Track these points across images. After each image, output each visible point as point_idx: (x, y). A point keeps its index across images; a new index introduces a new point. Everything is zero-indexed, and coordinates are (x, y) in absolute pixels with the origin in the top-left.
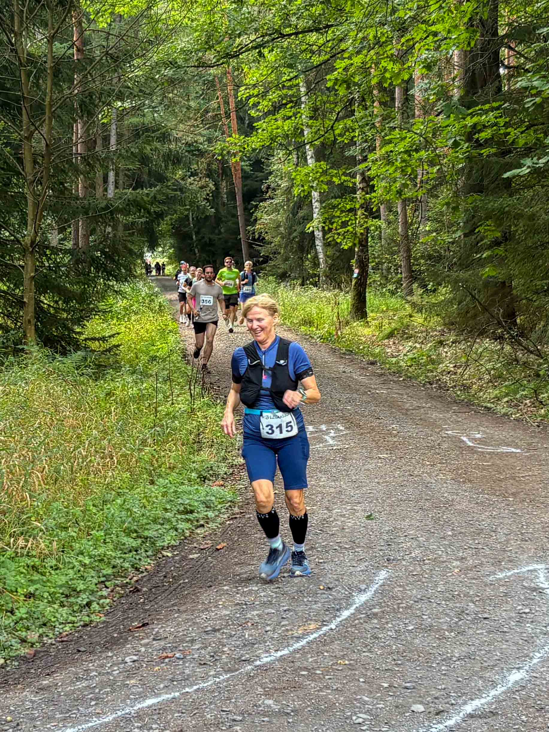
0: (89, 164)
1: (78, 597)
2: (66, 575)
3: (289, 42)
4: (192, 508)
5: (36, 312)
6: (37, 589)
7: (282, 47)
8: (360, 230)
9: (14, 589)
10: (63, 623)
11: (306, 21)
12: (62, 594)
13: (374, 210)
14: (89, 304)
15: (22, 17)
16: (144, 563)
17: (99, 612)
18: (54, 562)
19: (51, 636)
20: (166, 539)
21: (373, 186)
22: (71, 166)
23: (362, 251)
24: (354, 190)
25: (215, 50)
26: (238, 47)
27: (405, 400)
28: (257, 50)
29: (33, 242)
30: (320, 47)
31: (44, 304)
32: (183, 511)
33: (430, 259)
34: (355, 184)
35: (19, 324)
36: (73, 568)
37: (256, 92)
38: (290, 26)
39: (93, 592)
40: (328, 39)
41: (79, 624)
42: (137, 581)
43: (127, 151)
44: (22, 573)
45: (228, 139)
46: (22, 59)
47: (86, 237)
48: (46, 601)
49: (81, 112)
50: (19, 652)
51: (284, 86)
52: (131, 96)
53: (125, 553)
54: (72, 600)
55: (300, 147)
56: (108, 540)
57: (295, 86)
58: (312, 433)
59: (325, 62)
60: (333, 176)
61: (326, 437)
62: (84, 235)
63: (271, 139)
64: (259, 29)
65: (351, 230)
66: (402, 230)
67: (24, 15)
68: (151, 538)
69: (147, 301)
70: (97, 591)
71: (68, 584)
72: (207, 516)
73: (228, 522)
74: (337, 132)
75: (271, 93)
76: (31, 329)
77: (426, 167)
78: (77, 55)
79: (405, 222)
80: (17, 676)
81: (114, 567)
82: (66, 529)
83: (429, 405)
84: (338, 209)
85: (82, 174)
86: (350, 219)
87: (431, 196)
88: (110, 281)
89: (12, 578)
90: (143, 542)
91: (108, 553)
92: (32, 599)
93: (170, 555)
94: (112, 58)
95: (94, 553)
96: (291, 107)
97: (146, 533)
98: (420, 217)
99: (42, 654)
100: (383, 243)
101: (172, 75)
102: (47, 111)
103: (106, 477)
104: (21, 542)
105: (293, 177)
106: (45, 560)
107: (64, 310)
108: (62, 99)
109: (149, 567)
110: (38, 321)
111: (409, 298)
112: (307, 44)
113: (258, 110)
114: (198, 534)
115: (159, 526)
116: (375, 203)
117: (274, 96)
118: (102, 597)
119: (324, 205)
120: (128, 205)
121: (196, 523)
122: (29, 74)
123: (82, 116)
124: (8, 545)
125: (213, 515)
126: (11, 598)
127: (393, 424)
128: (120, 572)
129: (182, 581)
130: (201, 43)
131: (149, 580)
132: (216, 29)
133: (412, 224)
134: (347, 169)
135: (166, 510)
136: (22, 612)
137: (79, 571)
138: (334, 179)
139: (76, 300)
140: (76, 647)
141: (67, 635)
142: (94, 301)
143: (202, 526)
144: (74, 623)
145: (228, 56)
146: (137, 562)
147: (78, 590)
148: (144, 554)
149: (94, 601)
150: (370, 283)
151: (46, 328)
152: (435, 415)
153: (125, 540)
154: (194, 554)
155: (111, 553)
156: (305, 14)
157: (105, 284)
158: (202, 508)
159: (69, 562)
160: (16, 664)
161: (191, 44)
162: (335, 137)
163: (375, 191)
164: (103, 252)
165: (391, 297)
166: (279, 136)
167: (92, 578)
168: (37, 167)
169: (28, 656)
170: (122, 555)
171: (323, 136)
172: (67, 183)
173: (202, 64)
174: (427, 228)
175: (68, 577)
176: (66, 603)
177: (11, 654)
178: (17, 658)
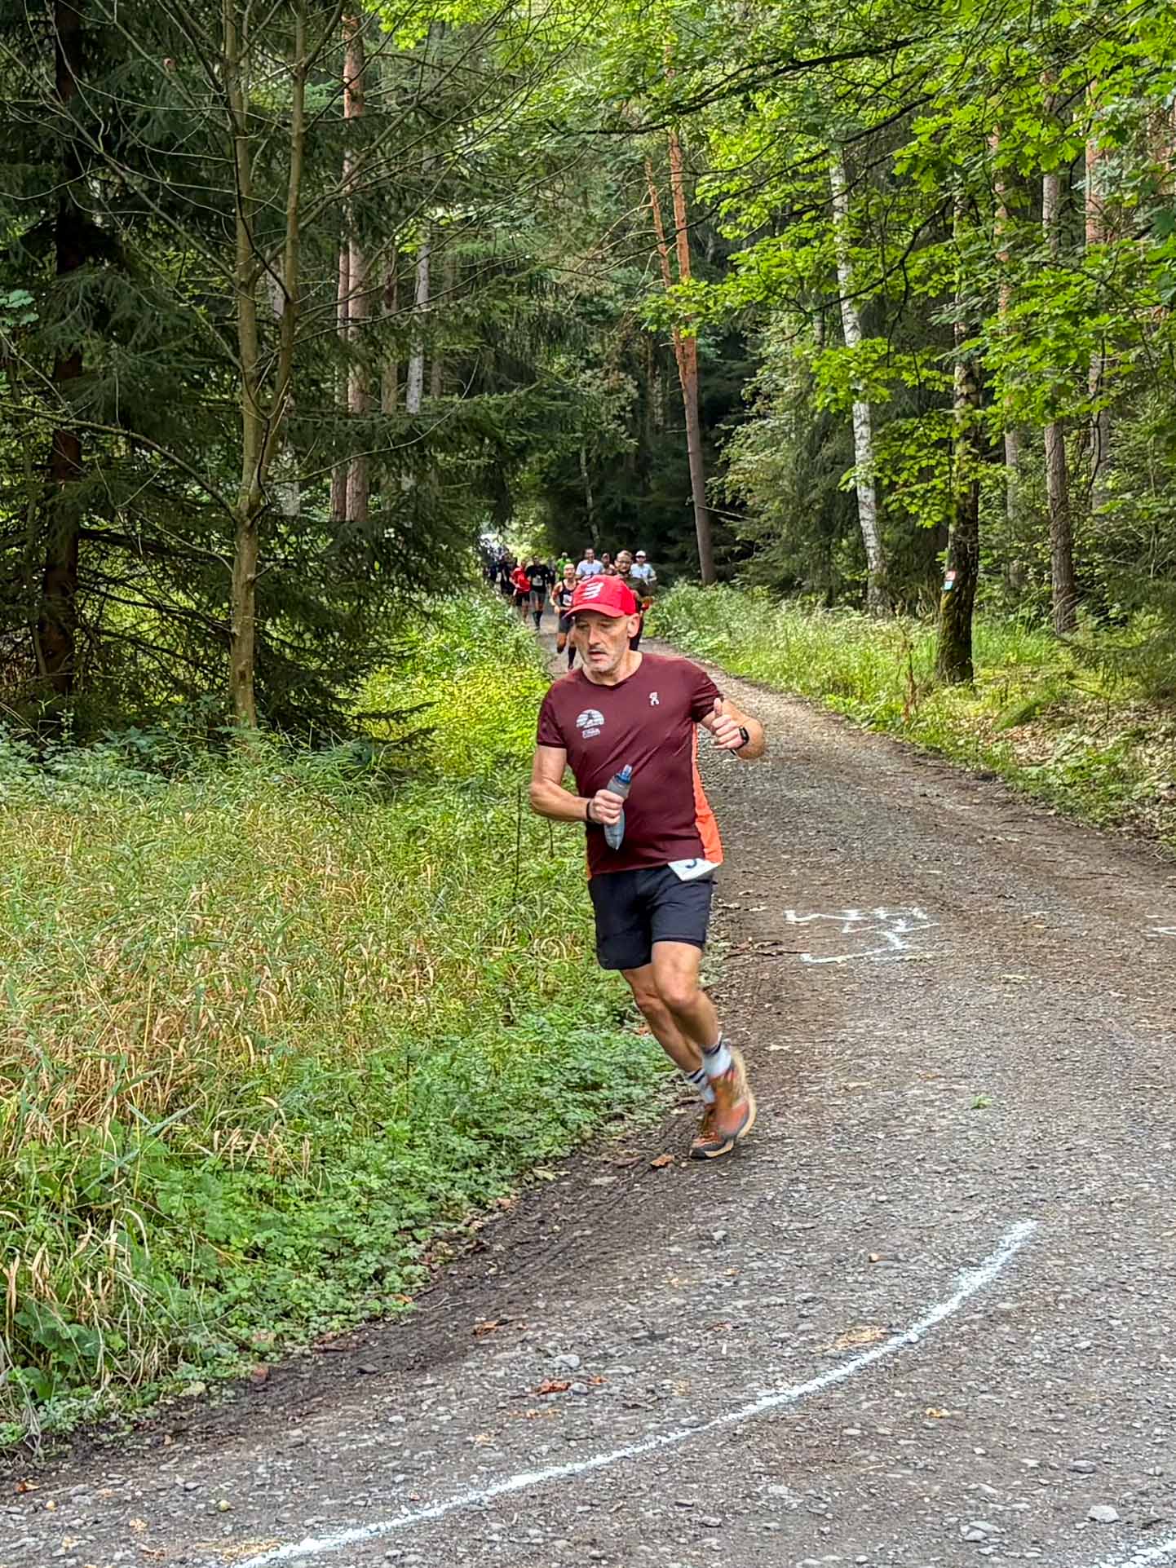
0: (373, 342)
1: (355, 1260)
2: (331, 1211)
3: (809, 79)
4: (598, 1079)
5: (257, 657)
6: (269, 1240)
7: (794, 90)
8: (959, 487)
9: (222, 1238)
10: (325, 1313)
11: (848, 32)
12: (324, 1251)
13: (993, 442)
14: (366, 642)
15: (238, 29)
16: (495, 1192)
17: (402, 1291)
18: (306, 1184)
19: (302, 1338)
20: (541, 1143)
21: (992, 391)
22: (335, 346)
23: (964, 532)
24: (947, 400)
25: (649, 96)
26: (698, 89)
27: (1061, 859)
28: (741, 97)
29: (252, 508)
30: (878, 89)
31: (273, 639)
32: (577, 1085)
33: (1115, 553)
34: (949, 386)
35: (218, 681)
36: (344, 1198)
37: (733, 186)
38: (813, 43)
39: (388, 1249)
40: (896, 71)
41: (359, 1316)
42: (480, 1230)
43: (456, 315)
44: (238, 1205)
45: (671, 289)
46: (238, 117)
47: (362, 496)
48: (289, 1264)
49: (360, 229)
50: (233, 1370)
51: (795, 173)
52: (466, 197)
53: (455, 1170)
54: (343, 1264)
55: (828, 306)
56: (418, 1141)
57: (821, 173)
58: (855, 924)
59: (887, 123)
60: (903, 368)
61: (886, 933)
62: (358, 493)
63: (768, 288)
64: (745, 52)
65: (942, 486)
66: (1055, 488)
67: (245, 24)
68: (510, 1139)
69: (490, 636)
70: (397, 1249)
71: (336, 1231)
72: (629, 1096)
73: (676, 1111)
74: (911, 274)
75: (767, 188)
76: (245, 691)
77: (1109, 351)
78: (351, 108)
79: (1062, 472)
80: (233, 1420)
81: (431, 1198)
82: (329, 1114)
83: (1115, 869)
84: (913, 440)
85: (357, 361)
86: (939, 463)
87: (1121, 414)
88: (414, 590)
89: (219, 1215)
90: (492, 1147)
91: (419, 1168)
92: (259, 1260)
93: (551, 1176)
94: (429, 114)
95: (388, 1166)
96: (813, 220)
97: (499, 1130)
98: (1095, 458)
99: (285, 1375)
100: (1010, 515)
101: (556, 150)
102: (289, 229)
103: (410, 1009)
104: (236, 1139)
105: (813, 370)
106: (287, 1180)
107: (315, 653)
108: (321, 204)
109: (506, 1202)
110: (260, 675)
111: (1066, 635)
112: (849, 83)
113: (737, 225)
114: (610, 1134)
115: (527, 1116)
116: (995, 428)
117: (773, 195)
118: (406, 1261)
119: (881, 431)
120: (456, 428)
121: (604, 1111)
122: (251, 152)
123: (363, 238)
124: (209, 1144)
125: (643, 1096)
126: (218, 1255)
127: (1035, 909)
128: (444, 1210)
129: (577, 1234)
130: (619, 83)
131: (507, 1228)
132: (650, 51)
133: (1077, 474)
134: (932, 354)
135: (541, 1080)
136: (239, 1287)
137: (358, 1204)
138: (905, 376)
139: (340, 631)
140: (354, 1363)
141: (335, 1338)
142: (377, 633)
143: (621, 1117)
144: (349, 1313)
145: (677, 108)
146: (481, 1189)
147: (357, 1243)
148: (494, 1173)
149: (390, 1269)
150: (981, 602)
151: (277, 690)
152: (1128, 891)
153: (455, 1141)
154: (602, 1175)
155: (424, 1168)
156: (845, 18)
157: (403, 598)
158: (618, 1078)
159: (336, 1186)
160: (231, 1393)
161: (597, 83)
162: (907, 284)
163: (995, 403)
164: (400, 530)
165: (1028, 633)
166: (786, 282)
167: (387, 1220)
168: (265, 346)
169: (255, 1380)
170: (451, 1175)
171: (881, 281)
172: (327, 380)
173: (621, 127)
174: (1110, 484)
175: (334, 1217)
176: (332, 1273)
177: (219, 1373)
178: (233, 1382)
